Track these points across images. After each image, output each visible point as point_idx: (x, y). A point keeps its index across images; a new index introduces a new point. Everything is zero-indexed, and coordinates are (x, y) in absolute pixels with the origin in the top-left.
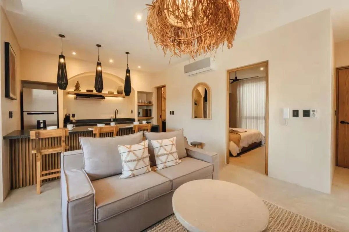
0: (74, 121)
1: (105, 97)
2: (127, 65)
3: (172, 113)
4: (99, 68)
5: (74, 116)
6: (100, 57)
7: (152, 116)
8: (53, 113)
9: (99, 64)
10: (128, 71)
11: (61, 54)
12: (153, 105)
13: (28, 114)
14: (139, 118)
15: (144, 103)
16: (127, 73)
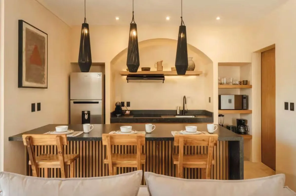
0: (128, 112)
1: (165, 77)
2: (181, 17)
3: (289, 106)
4: (134, 33)
5: (128, 104)
6: (134, 15)
7: (250, 109)
8: (98, 103)
9: (133, 26)
10: (183, 29)
11: (84, 23)
12: (251, 87)
13: (75, 103)
14: (220, 111)
15: (231, 84)
16: (180, 33)
